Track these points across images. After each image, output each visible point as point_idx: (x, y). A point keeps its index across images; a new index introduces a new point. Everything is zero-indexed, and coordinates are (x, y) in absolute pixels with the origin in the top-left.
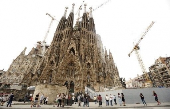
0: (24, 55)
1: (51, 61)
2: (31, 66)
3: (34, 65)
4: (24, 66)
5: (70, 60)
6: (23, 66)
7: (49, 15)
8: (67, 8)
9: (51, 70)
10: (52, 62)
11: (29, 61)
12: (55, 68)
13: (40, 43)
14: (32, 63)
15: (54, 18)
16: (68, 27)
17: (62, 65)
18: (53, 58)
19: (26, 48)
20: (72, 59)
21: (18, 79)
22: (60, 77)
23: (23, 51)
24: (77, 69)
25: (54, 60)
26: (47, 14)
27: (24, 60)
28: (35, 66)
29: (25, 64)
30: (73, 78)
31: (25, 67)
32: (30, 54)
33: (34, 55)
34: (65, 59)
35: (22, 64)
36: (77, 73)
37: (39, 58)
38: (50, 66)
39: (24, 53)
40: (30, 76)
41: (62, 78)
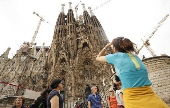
0: (7, 57)
1: (62, 58)
2: (20, 72)
3: (25, 71)
4: (8, 73)
5: (85, 58)
6: (6, 73)
7: (37, 14)
8: (63, 5)
9: (63, 71)
10: (63, 60)
11: (16, 66)
12: (71, 67)
13: (28, 44)
14: (21, 68)
15: (43, 18)
16: (71, 22)
17: (78, 63)
18: (63, 54)
19: (9, 49)
20: (89, 55)
21: (6, 91)
22: (79, 80)
23: (4, 53)
24: (99, 66)
25: (65, 57)
26: (34, 13)
27: (8, 65)
28: (27, 72)
29: (10, 70)
30: (95, 79)
31: (10, 75)
32: (16, 56)
33: (23, 58)
34: (80, 56)
35: (5, 70)
36: (100, 72)
37: (32, 61)
38: (61, 66)
39: (8, 55)
40: (30, 82)
41: (81, 81)
